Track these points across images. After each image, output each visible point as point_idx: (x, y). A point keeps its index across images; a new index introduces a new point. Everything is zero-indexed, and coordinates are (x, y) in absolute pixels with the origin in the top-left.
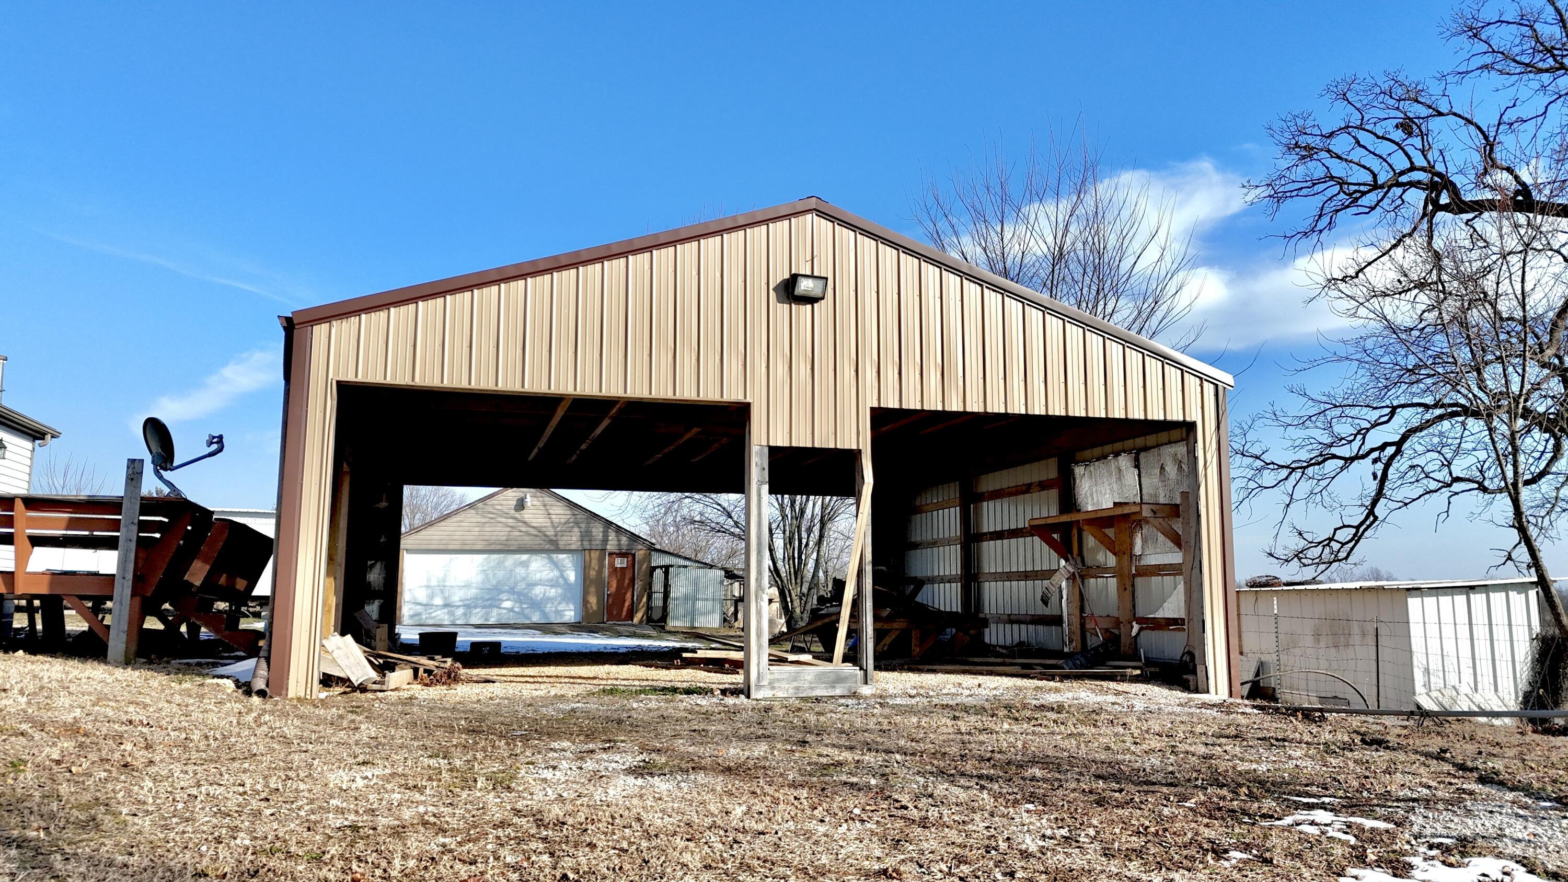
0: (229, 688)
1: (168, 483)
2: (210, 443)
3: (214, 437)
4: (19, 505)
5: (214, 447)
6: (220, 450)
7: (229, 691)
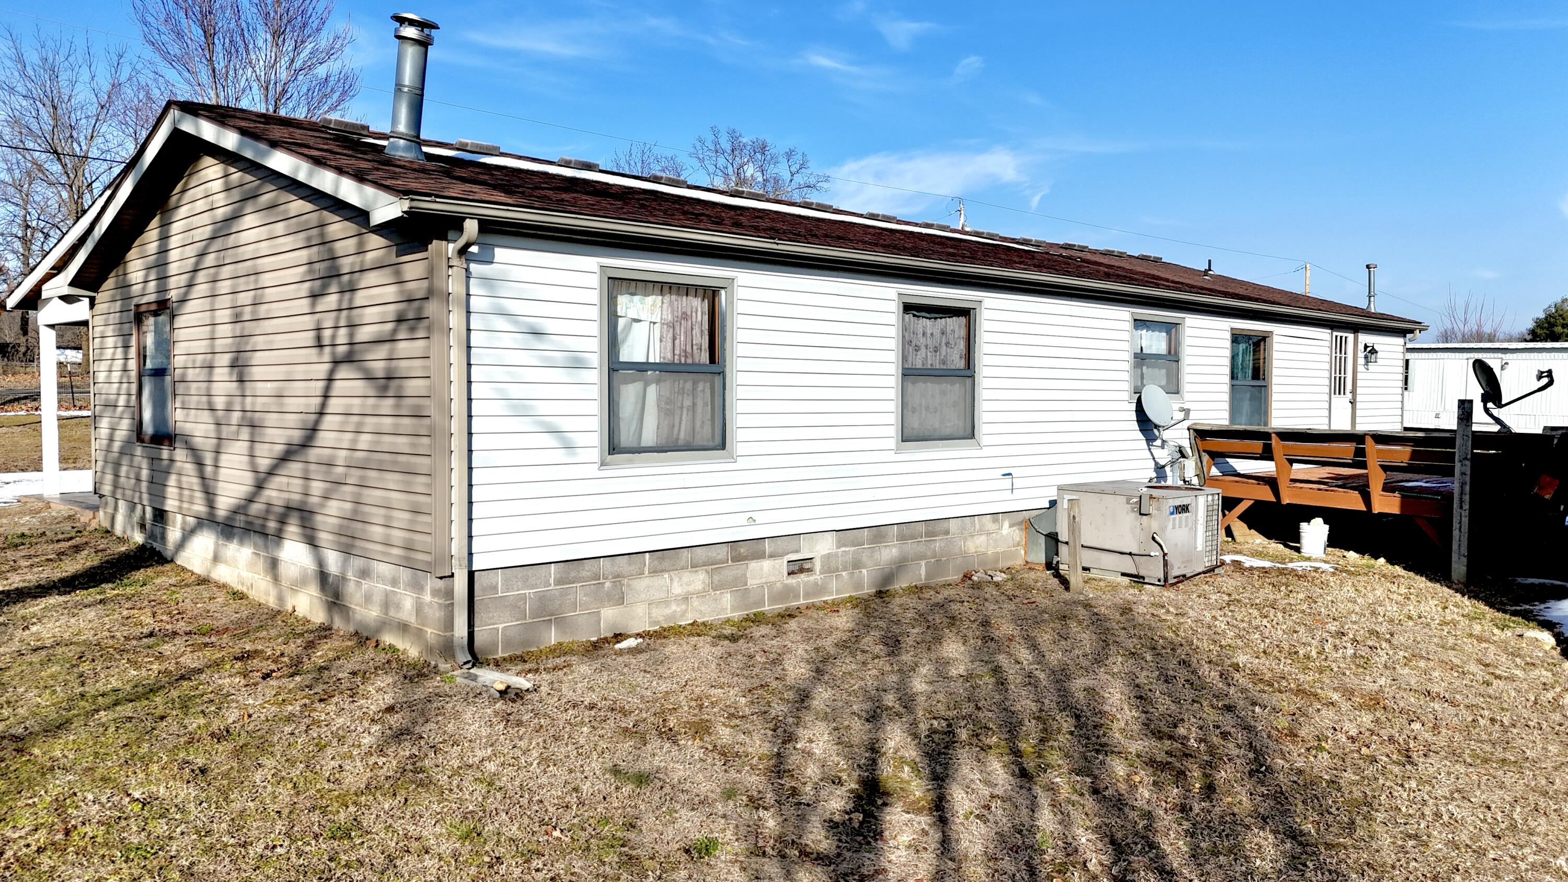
0: (1548, 644)
1: (1498, 421)
2: (1540, 377)
3: (1542, 373)
4: (1369, 440)
5: (1545, 381)
6: (1551, 383)
7: (1548, 648)
